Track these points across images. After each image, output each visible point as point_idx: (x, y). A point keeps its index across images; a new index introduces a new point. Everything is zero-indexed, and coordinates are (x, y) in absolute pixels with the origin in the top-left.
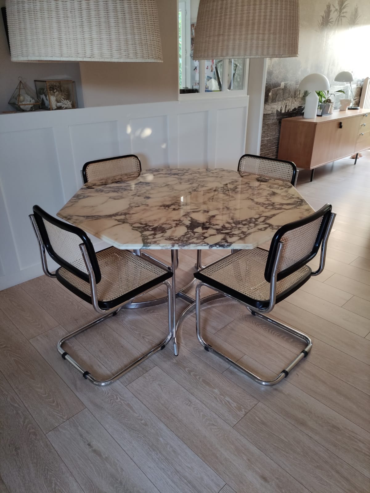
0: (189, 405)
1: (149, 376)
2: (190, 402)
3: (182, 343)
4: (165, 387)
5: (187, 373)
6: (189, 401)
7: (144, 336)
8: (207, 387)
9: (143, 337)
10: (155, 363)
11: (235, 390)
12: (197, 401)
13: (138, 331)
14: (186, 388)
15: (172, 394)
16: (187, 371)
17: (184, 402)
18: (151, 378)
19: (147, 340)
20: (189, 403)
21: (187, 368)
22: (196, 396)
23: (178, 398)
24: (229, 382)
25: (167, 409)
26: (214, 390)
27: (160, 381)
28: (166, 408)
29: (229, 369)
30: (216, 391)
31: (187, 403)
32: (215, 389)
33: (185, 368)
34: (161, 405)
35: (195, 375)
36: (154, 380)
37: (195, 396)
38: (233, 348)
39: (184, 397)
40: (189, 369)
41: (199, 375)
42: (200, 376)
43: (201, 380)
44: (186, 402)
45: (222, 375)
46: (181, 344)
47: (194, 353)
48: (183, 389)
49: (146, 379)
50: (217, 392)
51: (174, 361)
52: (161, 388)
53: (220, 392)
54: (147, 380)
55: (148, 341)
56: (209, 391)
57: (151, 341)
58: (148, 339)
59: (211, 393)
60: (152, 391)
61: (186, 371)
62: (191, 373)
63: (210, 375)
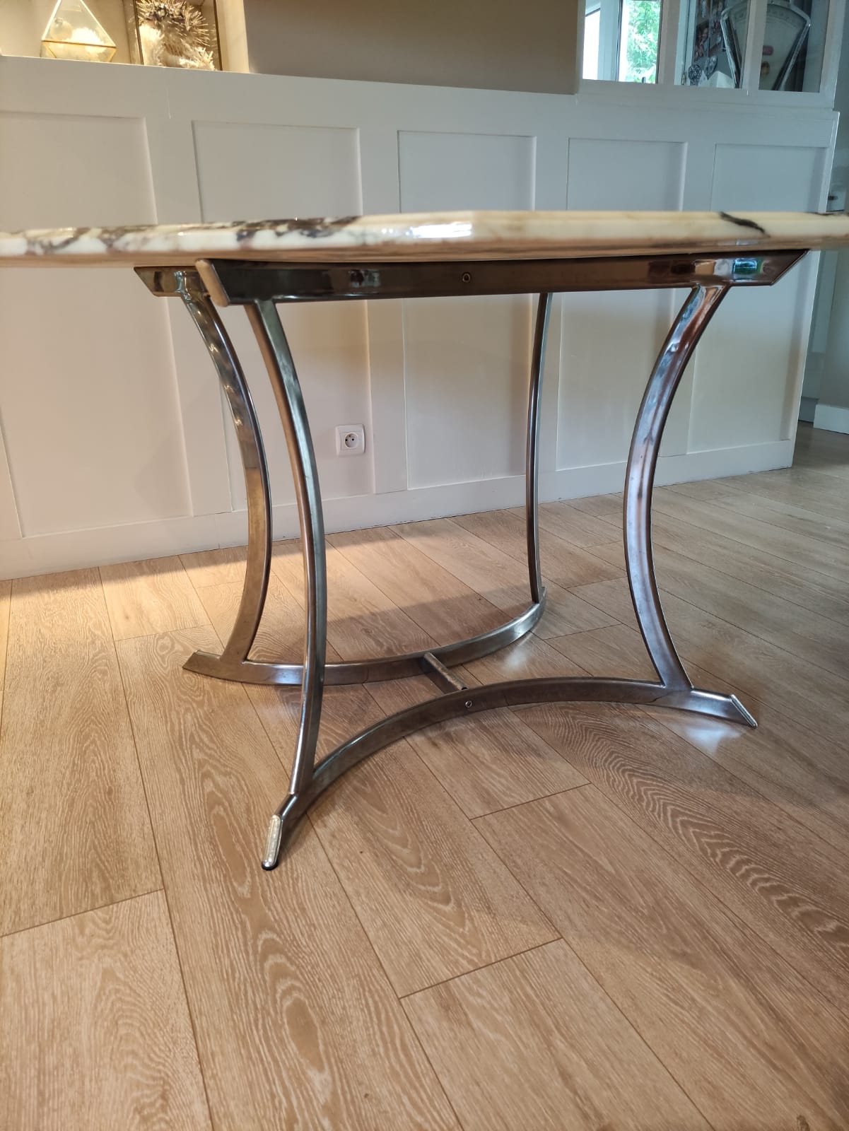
0: (145, 1120)
1: (103, 925)
2: (160, 1102)
3: (325, 826)
4: (117, 991)
5: (255, 952)
6: (164, 1097)
7: (213, 771)
8: (292, 1047)
9: (206, 775)
10: (167, 879)
11: (414, 1104)
12: (199, 1109)
13: (206, 754)
14: (197, 1023)
15: (122, 1031)
16: (260, 943)
17: (136, 1094)
18: (104, 933)
19: (209, 787)
20: (152, 1104)
21: (272, 929)
22: (214, 1077)
23: (129, 1060)
24: (407, 1055)
25: (42, 1102)
26: (313, 1074)
27: (125, 956)
28: (41, 1093)
29: (448, 989)
30: (319, 1081)
31: (147, 1100)
32: (321, 1069)
33: (262, 925)
34: (33, 1072)
35: (279, 973)
36: (103, 947)
37: (208, 1074)
38: (522, 892)
39: (159, 1063)
40: (275, 936)
41: (297, 978)
42: (298, 984)
43: (288, 1003)
44: (147, 1092)
45: (395, 1004)
46: (318, 830)
47: (342, 875)
48: (184, 1022)
49: (82, 933)
50: (318, 1086)
51: (244, 891)
52: (102, 988)
53: (334, 1093)
54: (79, 940)
55: (212, 793)
56: (288, 1070)
57: (220, 795)
58: (216, 784)
59: (287, 1083)
60: (58, 992)
61: (255, 946)
62: (271, 957)
63: (340, 990)
